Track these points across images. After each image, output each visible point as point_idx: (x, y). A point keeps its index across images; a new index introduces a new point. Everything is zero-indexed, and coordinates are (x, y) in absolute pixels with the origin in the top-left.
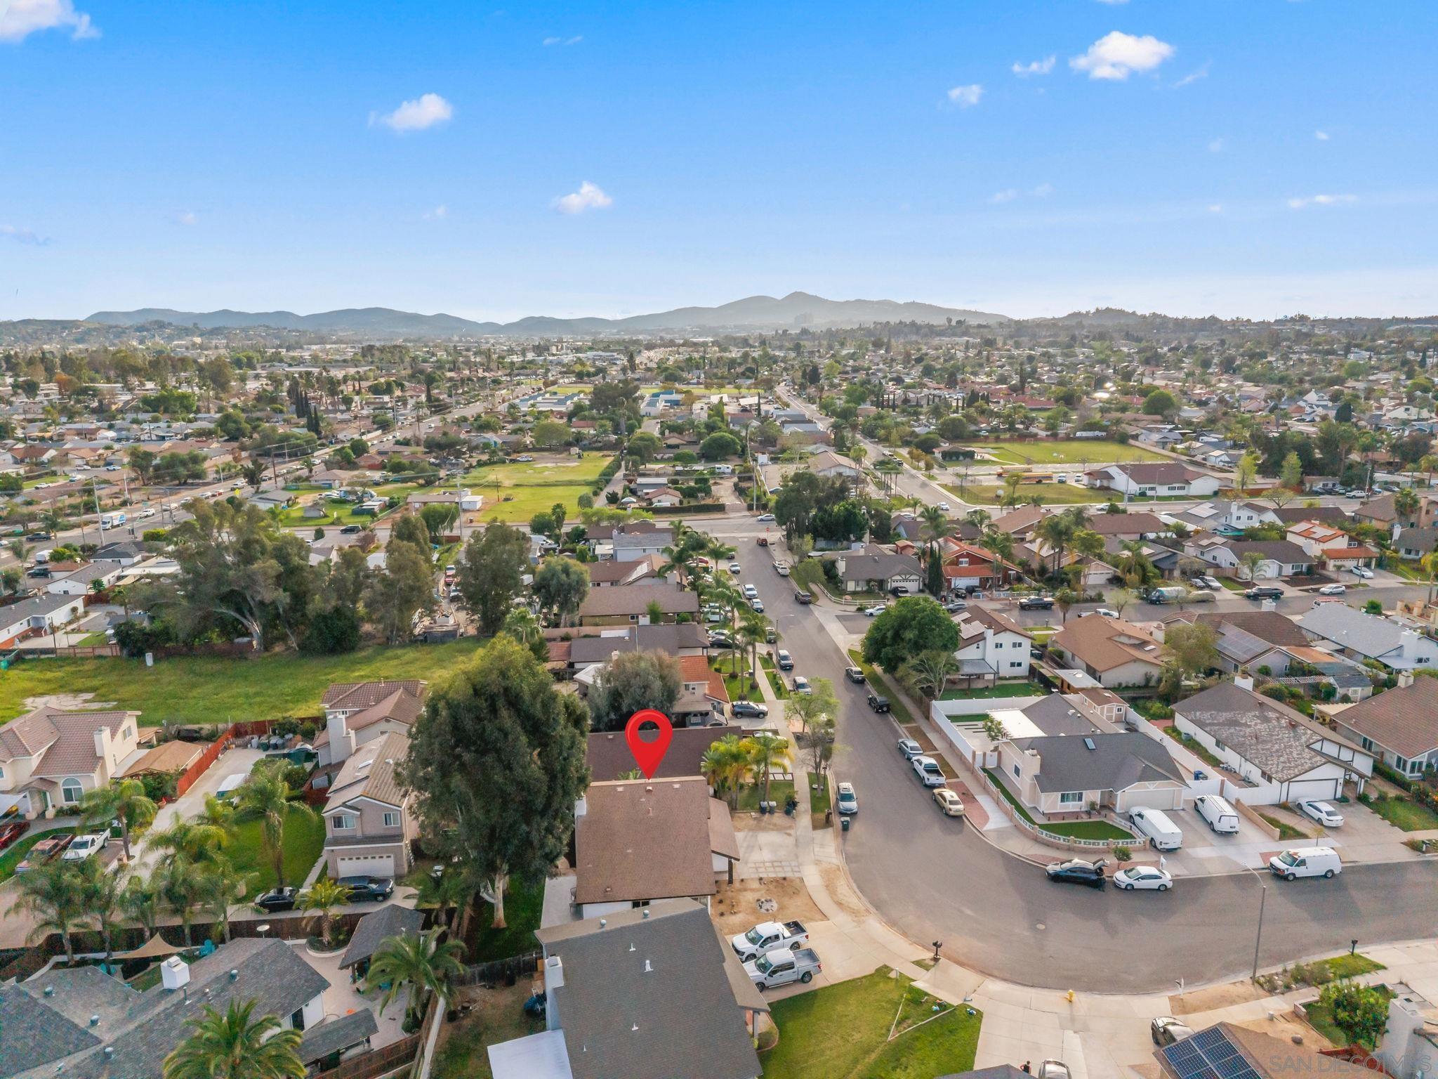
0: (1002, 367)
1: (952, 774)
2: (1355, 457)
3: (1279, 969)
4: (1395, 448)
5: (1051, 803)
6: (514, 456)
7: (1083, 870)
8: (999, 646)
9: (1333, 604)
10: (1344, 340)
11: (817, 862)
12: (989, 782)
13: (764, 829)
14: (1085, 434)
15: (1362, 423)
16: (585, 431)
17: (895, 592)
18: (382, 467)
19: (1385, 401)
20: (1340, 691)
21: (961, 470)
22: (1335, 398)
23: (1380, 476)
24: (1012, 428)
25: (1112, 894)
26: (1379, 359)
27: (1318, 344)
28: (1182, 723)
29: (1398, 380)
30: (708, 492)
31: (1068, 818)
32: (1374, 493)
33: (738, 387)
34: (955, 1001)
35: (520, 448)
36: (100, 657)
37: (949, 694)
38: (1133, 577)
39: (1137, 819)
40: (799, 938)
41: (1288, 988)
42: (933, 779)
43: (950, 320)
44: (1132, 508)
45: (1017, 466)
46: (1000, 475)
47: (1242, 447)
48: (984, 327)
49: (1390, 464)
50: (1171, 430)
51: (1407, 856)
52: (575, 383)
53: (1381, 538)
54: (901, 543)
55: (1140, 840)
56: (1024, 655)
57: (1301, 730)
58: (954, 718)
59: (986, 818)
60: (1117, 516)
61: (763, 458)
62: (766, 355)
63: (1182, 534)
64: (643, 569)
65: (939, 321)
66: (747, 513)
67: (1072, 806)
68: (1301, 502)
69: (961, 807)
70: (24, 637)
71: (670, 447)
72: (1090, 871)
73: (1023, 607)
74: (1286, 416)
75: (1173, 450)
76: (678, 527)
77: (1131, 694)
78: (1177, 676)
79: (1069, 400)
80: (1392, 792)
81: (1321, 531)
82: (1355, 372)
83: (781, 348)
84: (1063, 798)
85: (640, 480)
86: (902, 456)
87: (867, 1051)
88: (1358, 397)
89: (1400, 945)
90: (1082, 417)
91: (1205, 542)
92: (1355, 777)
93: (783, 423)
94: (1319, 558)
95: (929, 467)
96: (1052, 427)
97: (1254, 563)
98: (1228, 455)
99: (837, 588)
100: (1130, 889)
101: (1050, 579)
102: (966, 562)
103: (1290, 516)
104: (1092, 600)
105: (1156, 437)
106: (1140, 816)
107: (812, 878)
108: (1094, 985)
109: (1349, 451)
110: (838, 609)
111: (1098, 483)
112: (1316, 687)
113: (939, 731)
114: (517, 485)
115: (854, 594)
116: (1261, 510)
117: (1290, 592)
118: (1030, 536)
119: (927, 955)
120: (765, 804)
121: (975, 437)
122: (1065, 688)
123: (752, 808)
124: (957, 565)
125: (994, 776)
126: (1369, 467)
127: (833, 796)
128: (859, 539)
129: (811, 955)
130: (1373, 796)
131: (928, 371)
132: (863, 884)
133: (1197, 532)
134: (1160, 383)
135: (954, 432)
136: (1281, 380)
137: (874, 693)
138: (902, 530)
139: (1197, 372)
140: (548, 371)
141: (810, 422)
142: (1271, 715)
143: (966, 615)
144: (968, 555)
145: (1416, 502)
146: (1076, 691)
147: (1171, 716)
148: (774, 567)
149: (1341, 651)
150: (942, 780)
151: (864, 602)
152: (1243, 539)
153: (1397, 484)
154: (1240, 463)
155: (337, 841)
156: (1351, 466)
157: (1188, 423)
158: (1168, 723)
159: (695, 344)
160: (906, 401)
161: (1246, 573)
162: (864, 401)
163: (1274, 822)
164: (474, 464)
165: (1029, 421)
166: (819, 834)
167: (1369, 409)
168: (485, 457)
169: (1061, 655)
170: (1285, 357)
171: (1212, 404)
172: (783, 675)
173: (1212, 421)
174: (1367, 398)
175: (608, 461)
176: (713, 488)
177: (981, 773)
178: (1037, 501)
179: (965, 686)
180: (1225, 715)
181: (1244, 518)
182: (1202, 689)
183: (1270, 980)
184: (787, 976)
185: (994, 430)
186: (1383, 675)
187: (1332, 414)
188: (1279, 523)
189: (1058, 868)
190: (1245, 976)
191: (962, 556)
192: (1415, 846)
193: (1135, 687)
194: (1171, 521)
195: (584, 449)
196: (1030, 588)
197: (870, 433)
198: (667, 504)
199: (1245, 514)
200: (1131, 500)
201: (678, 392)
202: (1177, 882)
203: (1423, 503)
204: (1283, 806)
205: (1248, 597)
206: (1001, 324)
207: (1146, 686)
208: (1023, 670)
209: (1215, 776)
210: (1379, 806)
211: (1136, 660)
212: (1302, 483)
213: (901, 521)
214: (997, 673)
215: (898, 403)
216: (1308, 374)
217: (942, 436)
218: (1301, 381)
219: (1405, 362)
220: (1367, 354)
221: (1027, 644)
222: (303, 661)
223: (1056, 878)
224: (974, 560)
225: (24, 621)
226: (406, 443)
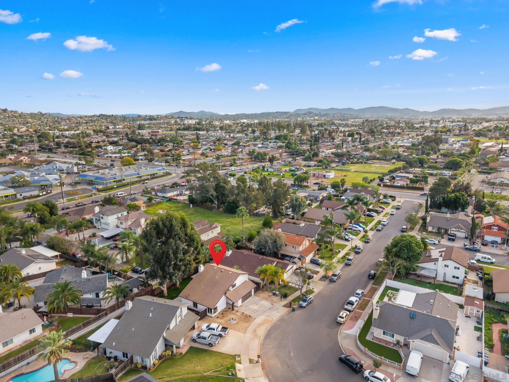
5: (378, 333)
6: (368, 161)
7: (352, 361)
8: (446, 266)
11: (268, 316)
12: (368, 316)
13: (267, 299)
31: (383, 343)
34: (241, 376)
35: (374, 158)
36: (185, 203)
42: (347, 307)
56: (461, 274)
59: (350, 329)
67: (388, 338)
70: (177, 195)
72: (354, 363)
84: (384, 333)
87: (194, 373)
100: (364, 378)
102: (496, 229)
107: (259, 320)
114: (355, 171)
115: (430, 232)
120: (275, 292)
124: (490, 229)
144: (498, 226)
146: (463, 296)
164: (350, 163)
166: (282, 308)
172: (353, 255)
184: (203, 341)
191: (494, 225)
198: (399, 185)
208: (459, 281)
214: (444, 279)
222: (224, 215)
223: (341, 360)
224: (500, 228)
225: (179, 191)
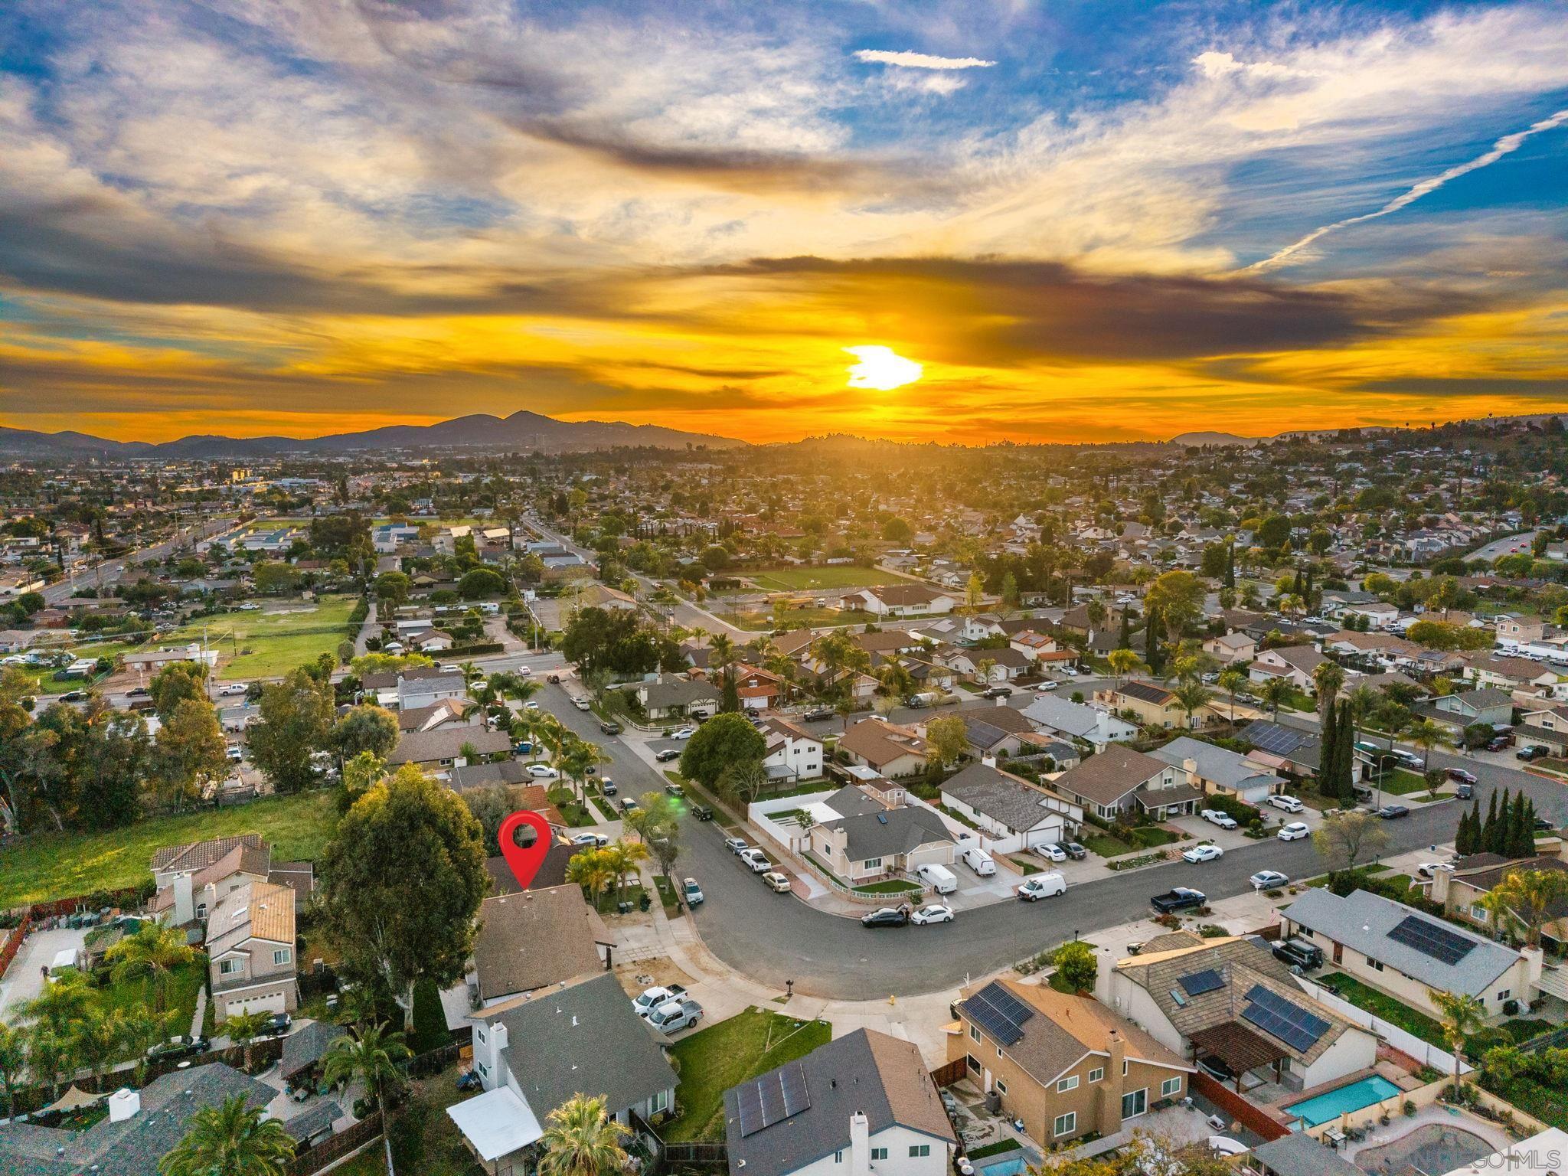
0: (747, 495)
1: (775, 861)
2: (1057, 574)
3: (1031, 959)
4: (1087, 565)
5: (858, 871)
6: (235, 604)
7: (888, 915)
8: (797, 751)
9: (1048, 695)
10: (1043, 465)
11: (678, 943)
12: (806, 861)
13: (625, 925)
14: (835, 561)
15: (1062, 543)
16: (317, 572)
17: (696, 716)
18: (68, 624)
19: (1078, 523)
20: (1058, 763)
21: (731, 599)
22: (1039, 521)
23: (1078, 590)
24: (769, 557)
25: (912, 929)
26: (1072, 484)
27: (1022, 470)
28: (947, 799)
29: (1088, 503)
30: (480, 632)
31: (871, 881)
32: (1075, 604)
33: (479, 518)
34: (810, 1019)
35: (242, 595)
37: (760, 798)
38: (895, 687)
39: (923, 874)
40: (680, 996)
41: (1037, 969)
42: (762, 866)
43: (690, 446)
44: (886, 627)
45: (780, 593)
46: (766, 602)
47: (969, 568)
48: (724, 452)
49: (1085, 579)
50: (908, 555)
51: (1108, 874)
52: (277, 516)
53: (1081, 642)
54: (693, 671)
55: (927, 889)
56: (817, 758)
57: (1032, 792)
58: (771, 816)
59: (809, 891)
60: (876, 635)
61: (530, 595)
62: (500, 481)
63: (929, 647)
64: (441, 714)
65: (679, 446)
66: (528, 652)
67: (874, 871)
68: (1018, 616)
69: (787, 884)
71: (420, 586)
72: (895, 915)
73: (808, 719)
74: (1001, 538)
75: (913, 573)
76: (468, 669)
77: (906, 781)
78: (939, 762)
79: (816, 527)
80: (1097, 832)
81: (1037, 638)
82: (1054, 497)
83: (513, 473)
84: (867, 865)
85: (400, 624)
86: (670, 587)
87: (752, 1062)
88: (1057, 520)
89: (1104, 931)
90: (831, 544)
91: (948, 653)
92: (1071, 824)
93: (543, 556)
94: (1035, 661)
95: (700, 598)
96: (805, 555)
97: (988, 669)
98: (959, 576)
99: (641, 717)
100: (924, 924)
101: (827, 693)
102: (755, 684)
103: (1012, 627)
104: (864, 709)
105: (897, 561)
106: (926, 870)
107: (677, 955)
108: (905, 991)
109: (1052, 571)
110: (647, 736)
111: (853, 606)
112: (1041, 762)
113: (758, 828)
114: (252, 637)
115: (657, 721)
116: (989, 623)
117: (1017, 691)
118: (805, 656)
119: (783, 994)
120: (623, 905)
121: (737, 566)
122: (857, 781)
123: (612, 911)
124: (747, 686)
125: (809, 857)
126: (1068, 582)
127: (679, 892)
128: (652, 670)
129: (693, 1005)
130: (1084, 837)
131: (678, 500)
132: (720, 952)
133: (940, 645)
134: (894, 509)
135: (715, 561)
136: (995, 505)
137: (694, 805)
138: (690, 659)
139: (925, 498)
140: (238, 502)
141: (568, 554)
142: (1011, 784)
143: (767, 728)
144: (757, 677)
145: (1103, 609)
146: (864, 782)
147: (939, 796)
148: (572, 702)
149: (1056, 734)
150: (768, 866)
151: (670, 727)
152: (978, 650)
153: (1091, 596)
154: (970, 583)
155: (225, 986)
156: (1055, 582)
157: (922, 548)
158: (937, 801)
159: (412, 469)
160: (664, 531)
161: (982, 679)
162: (622, 531)
163: (1019, 863)
164: (189, 615)
165: (784, 550)
166: (675, 922)
167: (1066, 531)
168: (201, 607)
169: (846, 756)
170: (997, 484)
171: (941, 529)
172: (608, 800)
173: (942, 545)
174: (1064, 521)
175: (352, 606)
176: (485, 628)
177: (799, 856)
178: (807, 626)
179: (772, 789)
180: (977, 789)
181: (976, 631)
182: (958, 771)
183: (1025, 967)
184: (678, 1023)
185: (753, 559)
186: (1087, 749)
187: (1038, 536)
188: (1003, 633)
189: (870, 916)
190: (1009, 968)
191: (751, 678)
192: (1112, 866)
193: (908, 776)
194: (918, 637)
195: (318, 591)
196: (812, 704)
197: (636, 566)
198: (440, 648)
199: (977, 627)
200: (883, 620)
201: (411, 525)
202: (957, 914)
203: (1109, 611)
204: (1025, 852)
205: (985, 696)
206: (740, 449)
207: (917, 774)
208: (818, 772)
209: (975, 836)
210: (1090, 843)
211: (907, 753)
212: (1018, 598)
213: (688, 649)
214: (797, 775)
215: (656, 533)
216: (1017, 498)
217: (707, 566)
218: (1011, 506)
219: (1093, 487)
220: (1062, 479)
221: (819, 747)
223: (870, 925)
224: (762, 681)
226: (90, 594)
